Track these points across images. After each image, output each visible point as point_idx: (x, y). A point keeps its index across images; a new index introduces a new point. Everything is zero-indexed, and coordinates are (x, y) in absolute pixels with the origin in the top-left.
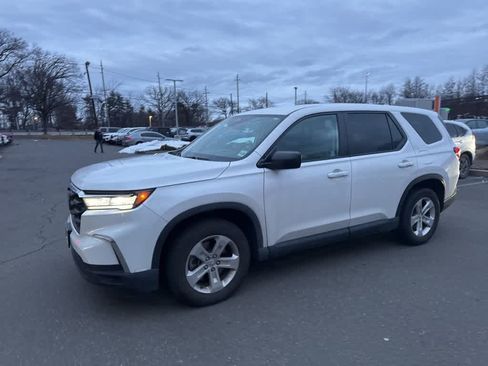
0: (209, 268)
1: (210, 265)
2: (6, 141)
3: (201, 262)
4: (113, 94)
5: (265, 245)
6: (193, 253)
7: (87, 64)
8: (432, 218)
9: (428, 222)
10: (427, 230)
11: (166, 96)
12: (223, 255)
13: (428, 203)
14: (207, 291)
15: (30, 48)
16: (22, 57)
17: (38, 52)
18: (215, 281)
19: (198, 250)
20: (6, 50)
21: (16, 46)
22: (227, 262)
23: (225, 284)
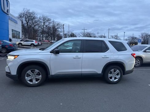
0: (33, 78)
1: (33, 77)
2: (40, 44)
3: (31, 76)
4: (72, 33)
5: (51, 74)
6: (27, 72)
7: (64, 25)
8: (119, 76)
9: (117, 77)
10: (117, 80)
11: (86, 34)
12: (37, 75)
13: (117, 71)
14: (31, 83)
15: (52, 21)
16: (50, 23)
17: (53, 22)
18: (34, 81)
19: (29, 72)
20: (46, 21)
21: (49, 20)
22: (38, 77)
23: (37, 82)
